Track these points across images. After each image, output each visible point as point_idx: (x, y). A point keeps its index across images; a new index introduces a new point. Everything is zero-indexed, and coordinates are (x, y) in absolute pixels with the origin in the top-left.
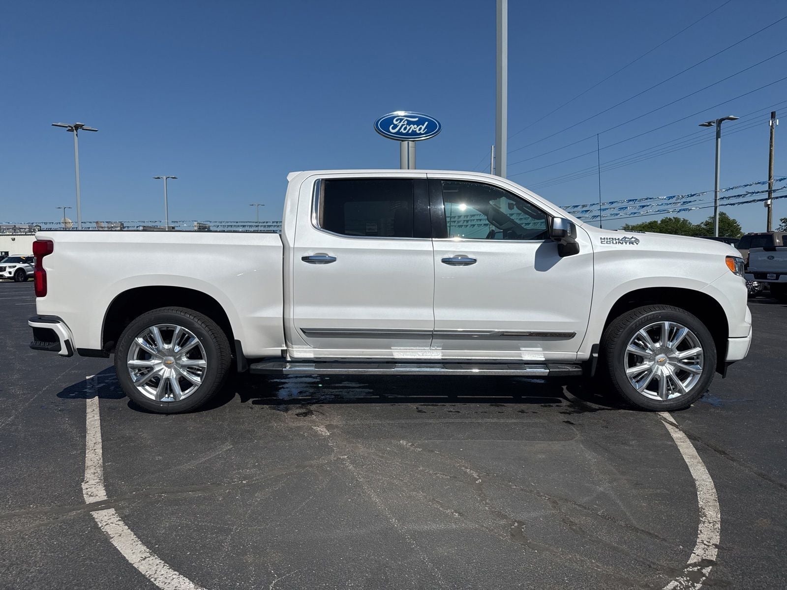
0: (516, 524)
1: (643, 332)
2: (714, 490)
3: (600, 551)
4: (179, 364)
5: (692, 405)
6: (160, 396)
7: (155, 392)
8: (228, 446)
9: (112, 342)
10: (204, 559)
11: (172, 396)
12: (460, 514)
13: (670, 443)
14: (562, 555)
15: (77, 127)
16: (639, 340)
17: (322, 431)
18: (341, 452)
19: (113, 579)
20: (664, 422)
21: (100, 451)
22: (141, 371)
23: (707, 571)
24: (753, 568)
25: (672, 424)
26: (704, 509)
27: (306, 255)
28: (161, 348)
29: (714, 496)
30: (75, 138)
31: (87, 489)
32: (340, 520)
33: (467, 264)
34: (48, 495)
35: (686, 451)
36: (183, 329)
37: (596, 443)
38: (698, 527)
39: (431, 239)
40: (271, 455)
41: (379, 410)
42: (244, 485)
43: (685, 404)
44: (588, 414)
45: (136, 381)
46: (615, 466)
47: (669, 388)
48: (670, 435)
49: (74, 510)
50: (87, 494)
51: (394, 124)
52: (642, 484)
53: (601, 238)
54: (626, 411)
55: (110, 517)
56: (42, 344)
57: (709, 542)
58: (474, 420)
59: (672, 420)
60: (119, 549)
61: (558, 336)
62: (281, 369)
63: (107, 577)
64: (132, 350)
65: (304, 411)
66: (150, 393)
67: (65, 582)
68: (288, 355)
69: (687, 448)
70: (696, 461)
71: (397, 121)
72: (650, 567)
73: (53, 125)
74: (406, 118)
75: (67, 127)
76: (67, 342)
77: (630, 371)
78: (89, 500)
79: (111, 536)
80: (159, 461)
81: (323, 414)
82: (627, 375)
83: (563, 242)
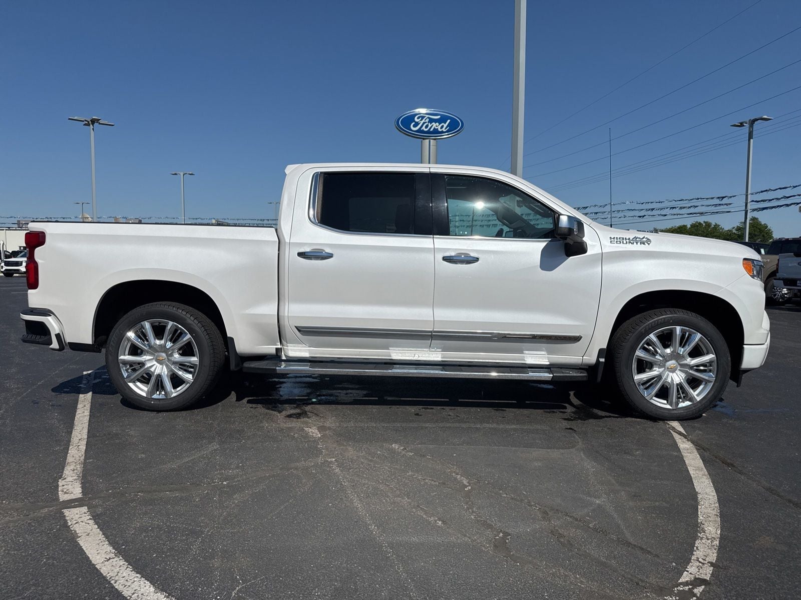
0: (501, 535)
1: (652, 337)
2: (717, 505)
3: (586, 565)
4: (171, 360)
5: (704, 415)
6: (151, 393)
7: (146, 389)
8: (215, 446)
9: (104, 337)
10: (170, 562)
11: (163, 393)
12: (443, 522)
13: (675, 454)
14: (544, 569)
15: (93, 121)
16: (648, 344)
17: (314, 432)
18: (330, 455)
19: (73, 580)
20: (672, 432)
21: (83, 448)
22: (133, 366)
23: (698, 590)
24: (750, 589)
25: (680, 433)
26: (703, 524)
27: (302, 250)
28: (153, 343)
29: (717, 511)
30: (92, 133)
31: (63, 486)
32: (317, 525)
33: (469, 262)
34: (23, 491)
35: (693, 462)
36: (176, 325)
37: (597, 452)
38: (695, 543)
39: (432, 236)
40: (257, 456)
41: (376, 412)
42: (224, 486)
43: (696, 413)
44: (592, 421)
45: (127, 377)
46: (614, 476)
47: (679, 396)
48: (677, 445)
49: (46, 507)
50: (63, 491)
51: (415, 121)
52: (640, 496)
53: (611, 238)
54: (633, 419)
55: (81, 516)
56: (34, 337)
57: (705, 560)
58: (472, 425)
59: (682, 430)
60: (84, 549)
61: (562, 339)
62: (275, 368)
63: (67, 577)
64: (123, 346)
65: (298, 411)
66: (141, 389)
67: (22, 582)
68: (283, 353)
69: (693, 459)
70: (701, 473)
71: (418, 118)
72: (638, 584)
73: (69, 119)
74: (428, 116)
75: (83, 121)
76: (58, 336)
77: (638, 377)
78: (63, 497)
79: (79, 535)
80: (142, 459)
81: (317, 415)
82: (635, 381)
83: (569, 241)
